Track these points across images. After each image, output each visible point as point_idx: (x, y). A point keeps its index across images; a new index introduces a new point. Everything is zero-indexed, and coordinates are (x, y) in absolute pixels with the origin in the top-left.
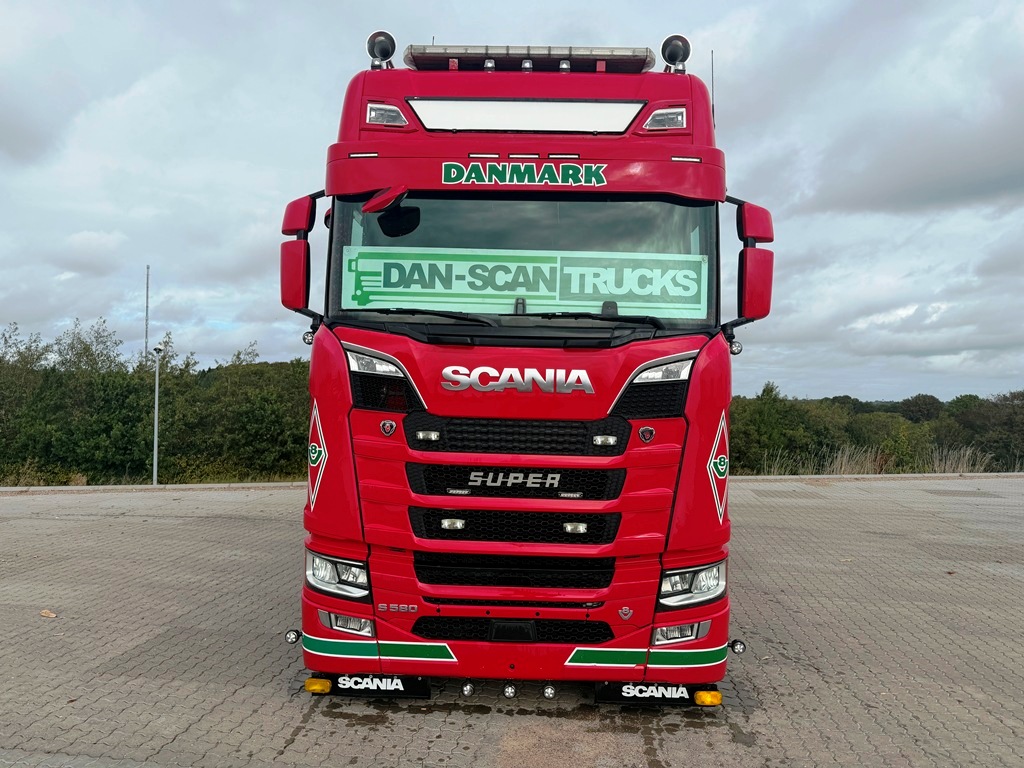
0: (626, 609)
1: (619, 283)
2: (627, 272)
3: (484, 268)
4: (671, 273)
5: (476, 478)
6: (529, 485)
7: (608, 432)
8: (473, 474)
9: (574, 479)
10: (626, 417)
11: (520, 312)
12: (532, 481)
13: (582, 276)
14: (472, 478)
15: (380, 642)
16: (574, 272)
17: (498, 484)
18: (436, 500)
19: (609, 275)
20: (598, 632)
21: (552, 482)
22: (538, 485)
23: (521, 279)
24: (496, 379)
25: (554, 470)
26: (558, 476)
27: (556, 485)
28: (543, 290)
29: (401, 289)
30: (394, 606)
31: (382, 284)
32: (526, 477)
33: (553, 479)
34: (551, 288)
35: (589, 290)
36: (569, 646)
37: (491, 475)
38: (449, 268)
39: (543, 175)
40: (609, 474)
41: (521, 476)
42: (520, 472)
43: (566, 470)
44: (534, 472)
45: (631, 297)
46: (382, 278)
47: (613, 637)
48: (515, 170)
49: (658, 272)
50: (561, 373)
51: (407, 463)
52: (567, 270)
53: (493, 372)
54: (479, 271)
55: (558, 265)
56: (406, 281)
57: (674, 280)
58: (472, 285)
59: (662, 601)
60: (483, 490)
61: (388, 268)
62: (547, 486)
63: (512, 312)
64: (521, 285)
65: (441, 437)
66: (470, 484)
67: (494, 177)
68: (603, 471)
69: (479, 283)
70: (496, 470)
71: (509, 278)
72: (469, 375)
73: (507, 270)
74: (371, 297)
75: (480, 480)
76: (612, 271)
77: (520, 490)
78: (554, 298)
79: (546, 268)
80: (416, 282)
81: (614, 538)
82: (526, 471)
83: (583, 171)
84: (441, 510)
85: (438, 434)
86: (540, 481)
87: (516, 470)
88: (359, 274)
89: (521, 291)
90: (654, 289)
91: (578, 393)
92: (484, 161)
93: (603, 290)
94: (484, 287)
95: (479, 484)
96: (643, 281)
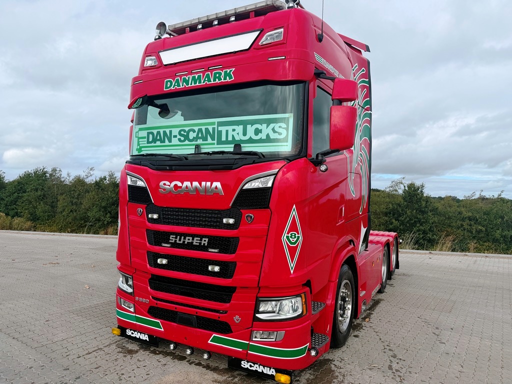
0: (237, 317)
1: (245, 134)
2: (249, 126)
3: (184, 131)
4: (272, 126)
5: (172, 238)
6: (194, 243)
7: (231, 216)
8: (171, 236)
9: (214, 242)
10: (239, 208)
11: (197, 152)
12: (196, 241)
13: (227, 131)
14: (171, 238)
15: (137, 315)
16: (223, 129)
17: (181, 242)
18: (157, 248)
19: (240, 129)
20: (224, 328)
21: (205, 242)
22: (198, 244)
23: (200, 135)
24: (181, 187)
25: (205, 237)
26: (207, 240)
27: (206, 245)
28: (210, 140)
29: (153, 144)
30: (141, 299)
31: (146, 142)
32: (193, 239)
33: (205, 241)
34: (213, 139)
35: (230, 138)
36: (211, 332)
37: (178, 237)
38: (171, 132)
39: (205, 79)
40: (232, 240)
41: (191, 238)
42: (191, 236)
43: (211, 236)
44: (197, 237)
45: (251, 141)
46: (146, 140)
47: (232, 332)
48: (194, 78)
49: (265, 125)
50: (209, 184)
51: (147, 230)
52: (220, 129)
53: (179, 184)
54: (182, 133)
55: (216, 126)
56: (154, 141)
57: (273, 130)
58: (180, 140)
59: (257, 315)
60: (175, 245)
61: (149, 134)
62: (202, 244)
63: (194, 153)
64: (200, 138)
65: (159, 217)
66: (170, 241)
67: (184, 83)
68: (229, 238)
69: (182, 139)
70: (181, 234)
71: (195, 135)
72: (169, 186)
73: (194, 131)
74: (143, 149)
75: (174, 239)
76: (241, 127)
77: (190, 246)
78: (214, 144)
79: (210, 128)
80: (158, 140)
81: (233, 275)
82: (193, 236)
83: (223, 74)
84: (159, 254)
85: (158, 215)
86: (199, 241)
87: (189, 235)
88: (139, 138)
89: (200, 142)
90: (263, 136)
91: (216, 195)
92: (180, 76)
93: (237, 138)
94: (184, 141)
95: (173, 241)
96: (257, 132)
